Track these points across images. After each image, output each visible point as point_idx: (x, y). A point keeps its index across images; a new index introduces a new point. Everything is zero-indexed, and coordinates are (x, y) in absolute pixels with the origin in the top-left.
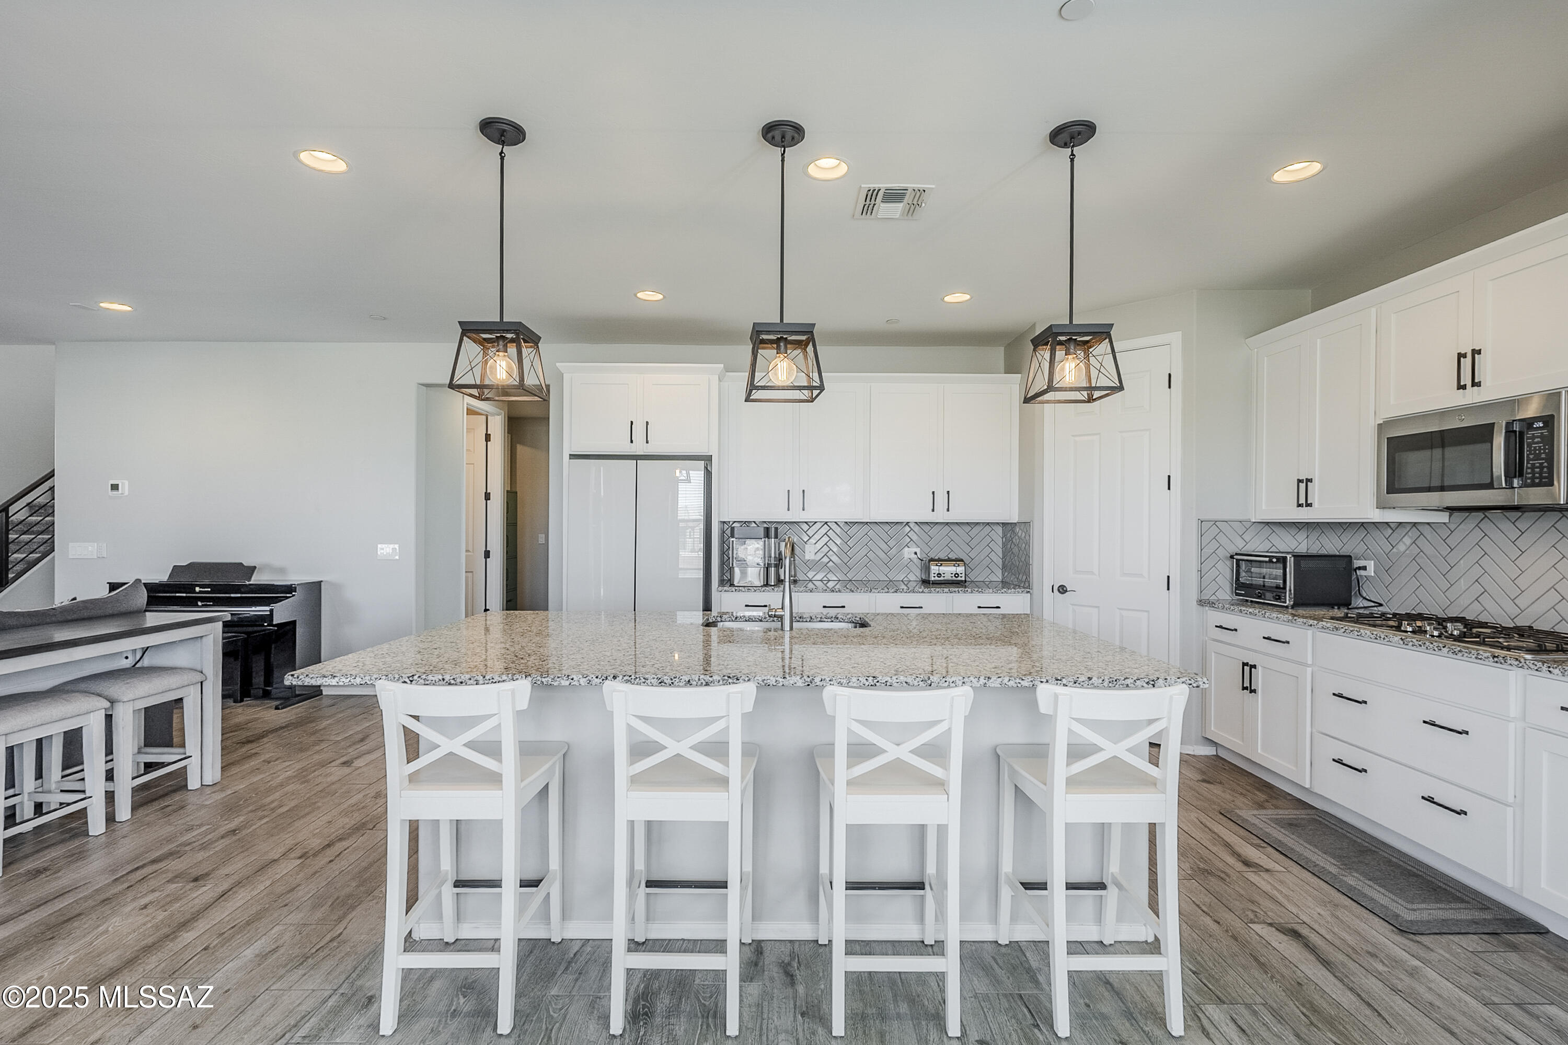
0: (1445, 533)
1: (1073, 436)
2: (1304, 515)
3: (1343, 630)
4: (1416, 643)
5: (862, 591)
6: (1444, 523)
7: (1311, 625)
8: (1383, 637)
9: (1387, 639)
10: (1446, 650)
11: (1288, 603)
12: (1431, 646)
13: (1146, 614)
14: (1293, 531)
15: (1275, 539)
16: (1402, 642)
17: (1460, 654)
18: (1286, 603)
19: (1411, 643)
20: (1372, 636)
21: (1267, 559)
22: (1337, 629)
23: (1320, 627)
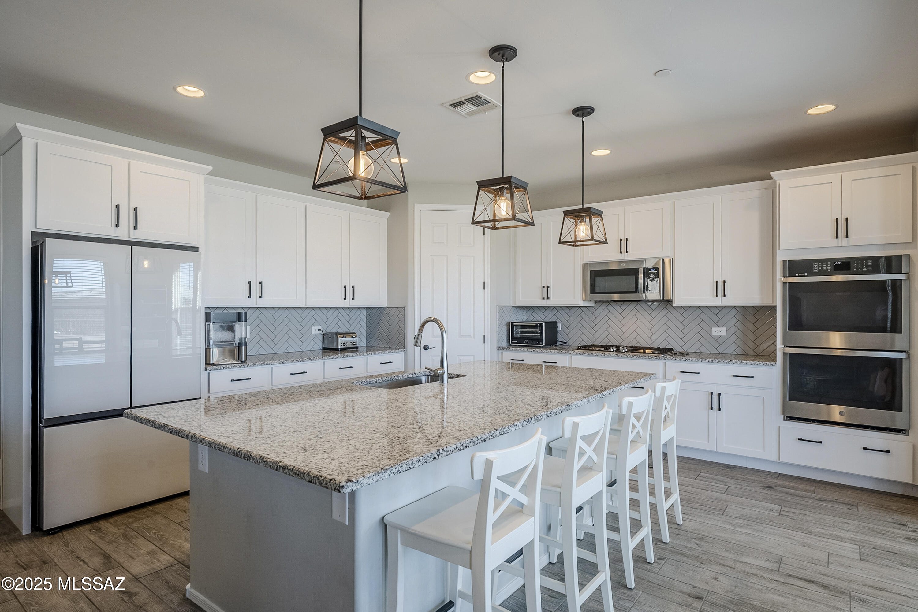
0: (593, 310)
1: (431, 256)
2: (545, 303)
3: (588, 354)
4: (623, 355)
5: (317, 359)
6: (593, 307)
9: (609, 355)
10: (635, 357)
11: (544, 345)
12: (629, 356)
13: (472, 357)
14: (543, 311)
15: (535, 314)
16: (616, 356)
17: (642, 358)
18: (542, 344)
19: (621, 356)
20: (602, 355)
21: (535, 324)
22: (584, 353)
23: (575, 353)
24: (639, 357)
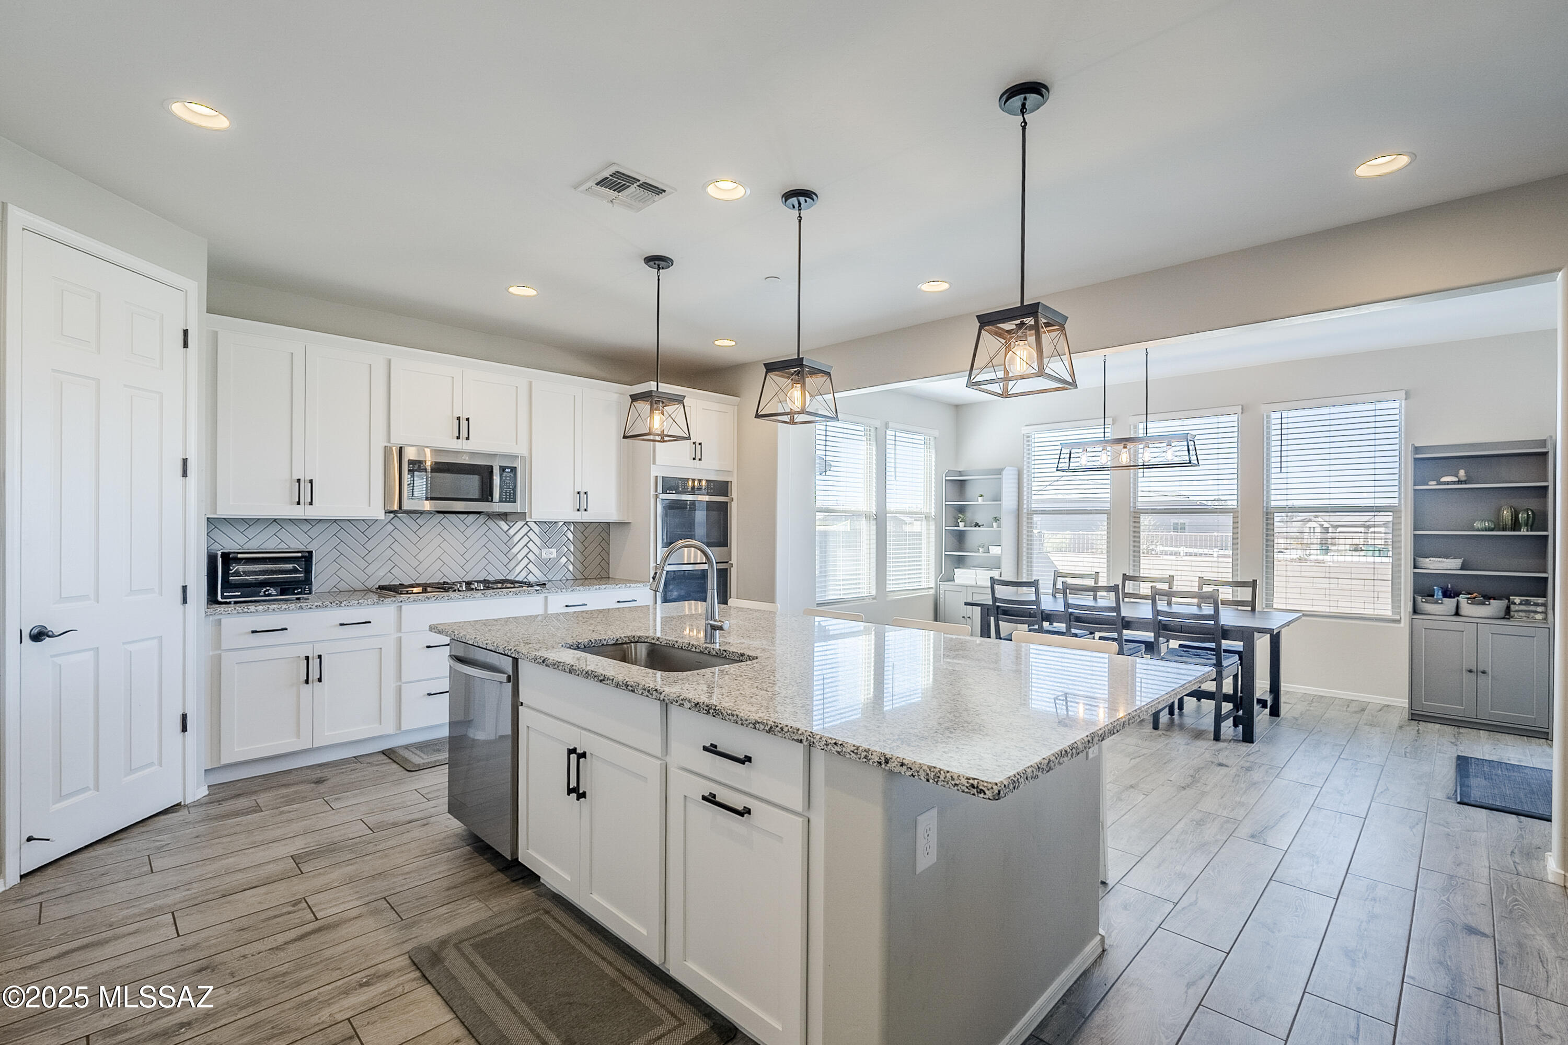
3: (435, 598)
4: (493, 594)
7: (401, 601)
8: (469, 595)
9: (472, 596)
16: (483, 596)
20: (460, 597)
22: (429, 599)
23: (412, 600)
24: (516, 594)
